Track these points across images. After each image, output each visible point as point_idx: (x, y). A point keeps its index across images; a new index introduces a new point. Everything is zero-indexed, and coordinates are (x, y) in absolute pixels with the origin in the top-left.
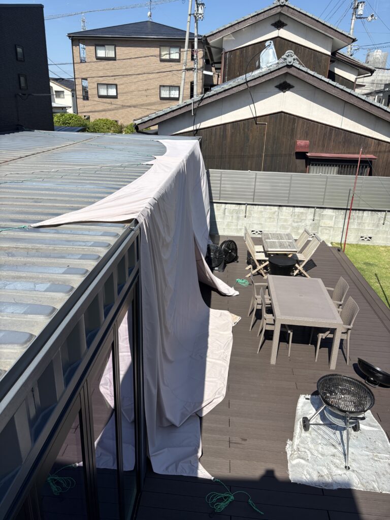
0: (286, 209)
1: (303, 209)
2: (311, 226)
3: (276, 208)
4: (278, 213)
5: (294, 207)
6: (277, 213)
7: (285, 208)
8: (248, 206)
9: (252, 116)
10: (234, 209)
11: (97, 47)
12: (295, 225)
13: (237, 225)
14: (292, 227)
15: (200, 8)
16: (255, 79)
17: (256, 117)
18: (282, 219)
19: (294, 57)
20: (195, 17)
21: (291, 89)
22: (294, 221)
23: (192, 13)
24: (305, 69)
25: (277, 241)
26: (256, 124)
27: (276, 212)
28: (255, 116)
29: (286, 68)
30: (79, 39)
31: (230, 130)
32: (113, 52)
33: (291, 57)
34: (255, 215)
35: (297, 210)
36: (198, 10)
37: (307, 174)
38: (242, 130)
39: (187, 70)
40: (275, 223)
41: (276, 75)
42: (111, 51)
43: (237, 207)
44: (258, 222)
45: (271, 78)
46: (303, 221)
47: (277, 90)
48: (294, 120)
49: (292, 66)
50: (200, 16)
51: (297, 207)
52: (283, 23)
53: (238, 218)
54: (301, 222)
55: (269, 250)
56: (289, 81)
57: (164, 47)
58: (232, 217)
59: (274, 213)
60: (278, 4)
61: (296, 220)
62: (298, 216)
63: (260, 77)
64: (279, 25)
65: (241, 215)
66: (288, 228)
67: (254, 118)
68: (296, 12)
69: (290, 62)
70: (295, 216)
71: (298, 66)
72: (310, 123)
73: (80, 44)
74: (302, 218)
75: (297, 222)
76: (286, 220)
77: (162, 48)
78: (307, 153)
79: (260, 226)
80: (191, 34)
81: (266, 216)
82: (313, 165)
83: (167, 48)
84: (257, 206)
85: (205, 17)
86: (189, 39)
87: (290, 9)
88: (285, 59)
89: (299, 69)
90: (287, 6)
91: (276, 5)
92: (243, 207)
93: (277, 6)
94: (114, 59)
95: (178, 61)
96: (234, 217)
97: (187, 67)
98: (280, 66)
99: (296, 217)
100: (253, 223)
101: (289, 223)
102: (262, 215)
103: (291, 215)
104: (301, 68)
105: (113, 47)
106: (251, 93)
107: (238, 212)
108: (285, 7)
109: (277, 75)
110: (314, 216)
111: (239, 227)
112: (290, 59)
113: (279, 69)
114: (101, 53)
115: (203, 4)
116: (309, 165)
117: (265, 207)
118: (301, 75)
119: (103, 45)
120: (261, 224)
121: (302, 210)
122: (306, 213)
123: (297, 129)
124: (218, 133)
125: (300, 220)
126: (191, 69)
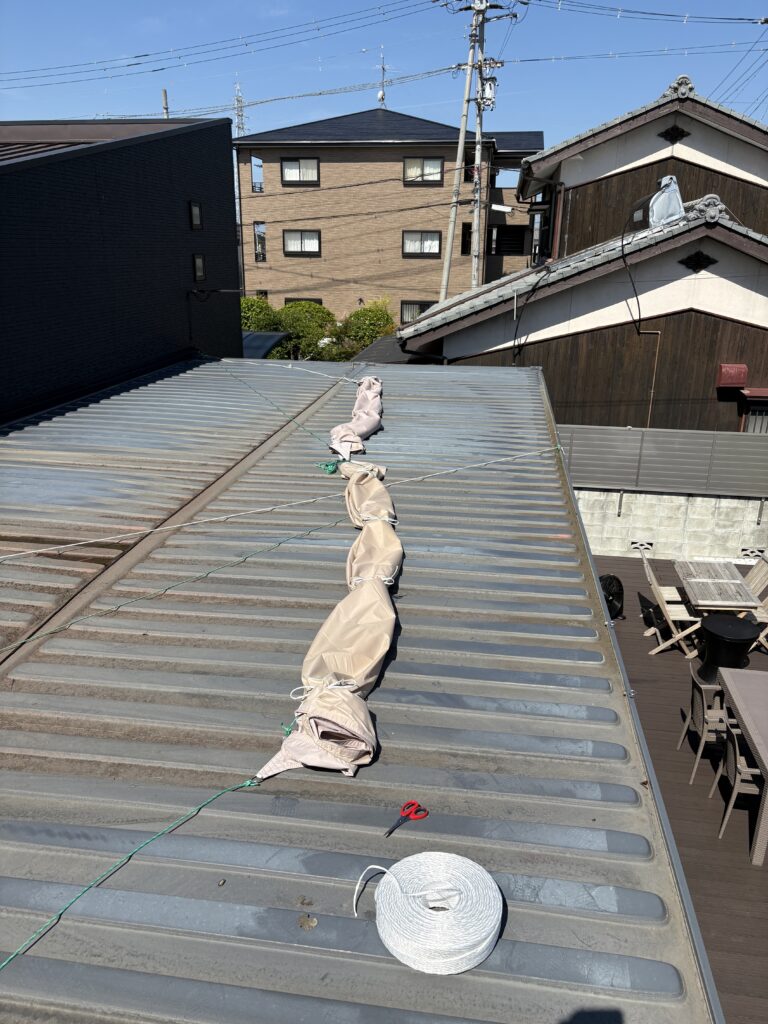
0: (703, 501)
1: (736, 501)
2: (752, 533)
3: (682, 500)
4: (687, 509)
5: (719, 497)
6: (683, 509)
7: (699, 499)
8: (625, 495)
9: (630, 319)
10: (596, 500)
11: (285, 164)
12: (720, 531)
13: (602, 532)
14: (715, 535)
15: (487, 87)
16: (640, 250)
17: (640, 320)
18: (694, 519)
19: (719, 207)
20: (479, 105)
21: (711, 267)
22: (717, 525)
23: (472, 97)
24: (742, 230)
25: (710, 581)
26: (639, 333)
27: (681, 506)
28: (636, 317)
29: (704, 228)
30: (251, 150)
31: (585, 346)
32: (315, 172)
33: (713, 207)
34: (639, 512)
35: (725, 503)
36: (483, 90)
37: (741, 433)
38: (609, 347)
39: (461, 203)
40: (679, 528)
41: (683, 242)
42: (310, 171)
43: (602, 496)
44: (646, 526)
45: (673, 246)
46: (736, 525)
47: (682, 268)
48: (716, 324)
49: (717, 224)
50: (489, 102)
51: (726, 497)
52: (683, 131)
53: (604, 517)
54: (732, 526)
55: (701, 602)
56: (708, 251)
57: (413, 160)
58: (593, 514)
59: (679, 508)
60: (675, 96)
61: (721, 523)
62: (727, 514)
63: (650, 246)
64: (674, 135)
65: (610, 512)
66: (705, 538)
67: (634, 322)
68: (709, 110)
69: (713, 218)
70: (720, 514)
71: (729, 224)
72: (748, 330)
73: (253, 158)
74: (735, 519)
75: (725, 527)
76: (701, 523)
77: (407, 161)
78: (743, 388)
79: (648, 534)
80: (470, 135)
81: (661, 514)
82: (754, 414)
83: (419, 161)
84: (643, 495)
85: (496, 103)
86: (466, 143)
87: (698, 105)
88: (701, 211)
89: (730, 230)
90: (693, 100)
91: (669, 99)
92: (615, 496)
93: (672, 101)
94: (316, 184)
95: (439, 184)
96: (596, 515)
97: (461, 198)
98: (693, 224)
99: (722, 517)
100: (635, 528)
101: (708, 529)
102: (654, 511)
103: (713, 514)
104: (736, 227)
105: (315, 162)
106: (631, 275)
107: (603, 506)
108: (688, 102)
109: (687, 241)
110: (760, 515)
111: (605, 535)
112: (712, 212)
113: (689, 231)
114: (292, 174)
115: (493, 79)
116: (747, 414)
117: (660, 496)
118: (734, 241)
119: (296, 159)
120: (651, 529)
121: (735, 503)
122: (743, 510)
123: (721, 341)
124: (562, 351)
125: (730, 523)
126: (468, 202)
